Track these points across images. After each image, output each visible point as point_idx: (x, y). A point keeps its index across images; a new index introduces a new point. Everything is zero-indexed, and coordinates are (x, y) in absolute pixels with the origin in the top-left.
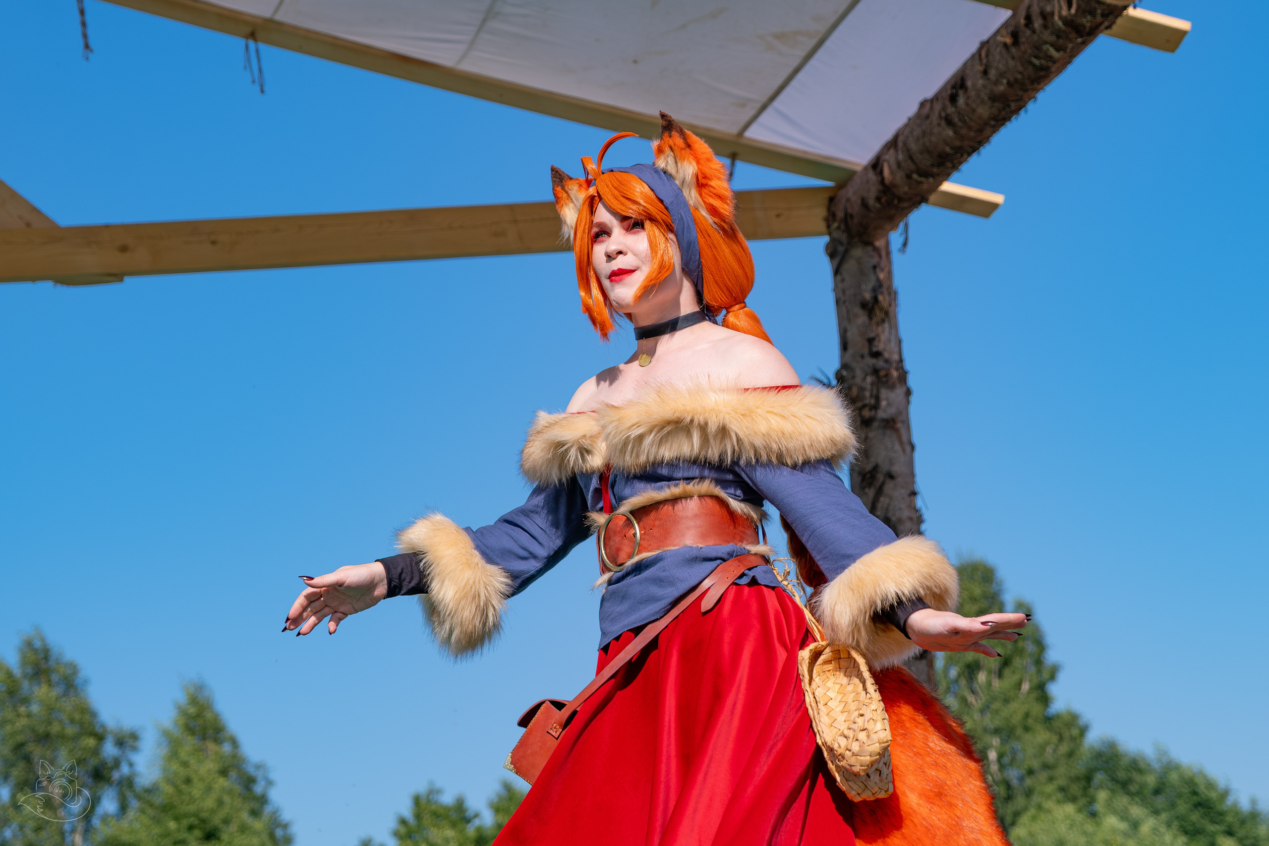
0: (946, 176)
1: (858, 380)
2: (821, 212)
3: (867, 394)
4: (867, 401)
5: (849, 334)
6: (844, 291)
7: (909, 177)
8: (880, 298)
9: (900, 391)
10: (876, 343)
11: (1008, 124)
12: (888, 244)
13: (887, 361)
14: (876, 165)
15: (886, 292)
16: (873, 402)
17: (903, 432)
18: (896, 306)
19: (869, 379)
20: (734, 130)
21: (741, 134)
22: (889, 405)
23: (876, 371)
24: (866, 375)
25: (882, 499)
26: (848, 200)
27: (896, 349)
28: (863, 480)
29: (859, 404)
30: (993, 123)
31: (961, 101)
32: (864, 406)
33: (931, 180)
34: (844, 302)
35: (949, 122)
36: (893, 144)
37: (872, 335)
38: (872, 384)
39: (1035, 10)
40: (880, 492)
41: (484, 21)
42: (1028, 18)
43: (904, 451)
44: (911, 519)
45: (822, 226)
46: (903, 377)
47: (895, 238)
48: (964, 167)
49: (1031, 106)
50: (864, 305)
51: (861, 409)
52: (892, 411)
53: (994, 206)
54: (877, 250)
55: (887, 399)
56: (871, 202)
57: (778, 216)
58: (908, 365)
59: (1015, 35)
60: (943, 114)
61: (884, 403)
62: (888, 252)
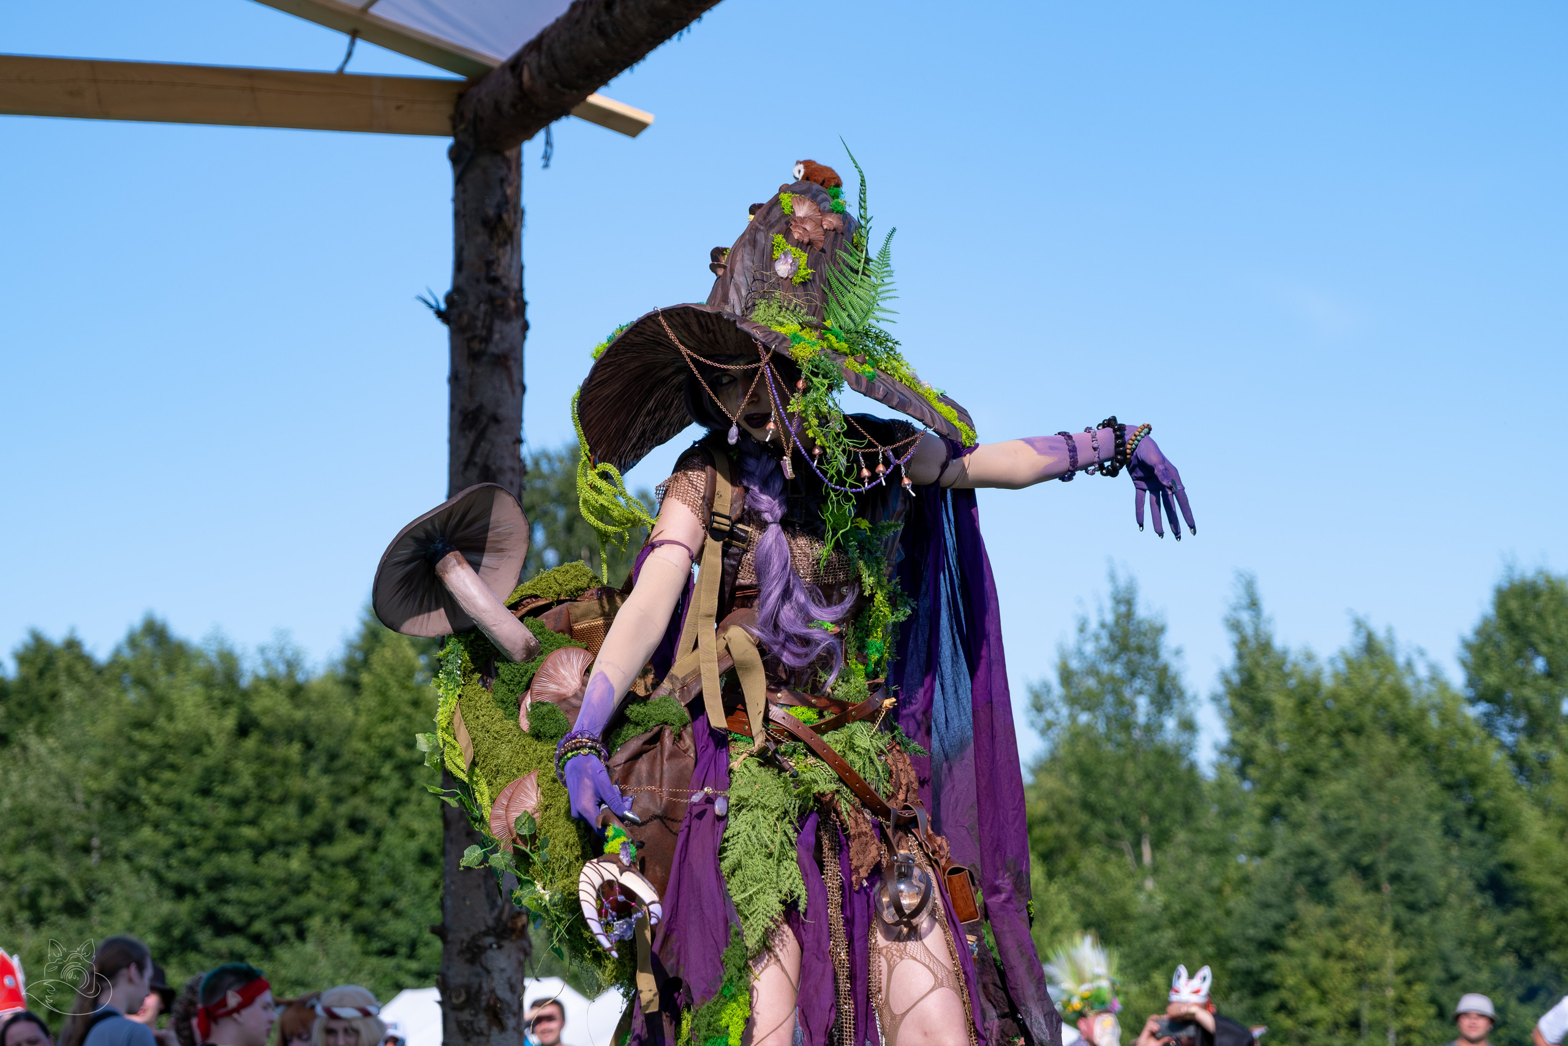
0: (593, 90)
1: (471, 307)
2: (447, 109)
3: (479, 324)
4: (478, 332)
5: (466, 253)
6: (464, 204)
7: (550, 85)
8: (505, 216)
9: (516, 324)
10: (495, 267)
11: (668, 43)
12: (519, 155)
13: (505, 289)
14: (515, 65)
15: (512, 211)
16: (484, 333)
17: (515, 370)
18: (522, 226)
19: (483, 307)
20: (358, 5)
21: (365, 10)
22: (502, 339)
23: (491, 299)
24: (480, 302)
25: (483, 444)
26: (479, 100)
27: (517, 277)
28: (463, 421)
29: (469, 334)
30: (650, 39)
32: (474, 337)
33: (575, 92)
34: (464, 216)
35: (601, 30)
36: (535, 46)
37: (491, 257)
38: (486, 313)
40: (481, 436)
43: (513, 392)
44: (513, 469)
45: (447, 125)
46: (522, 306)
48: (614, 83)
49: (694, 25)
50: (486, 223)
51: (470, 340)
52: (505, 346)
53: (643, 125)
54: (507, 161)
55: (501, 332)
56: (506, 107)
57: (398, 108)
58: (528, 296)
60: (596, 22)
61: (496, 336)
62: (519, 165)
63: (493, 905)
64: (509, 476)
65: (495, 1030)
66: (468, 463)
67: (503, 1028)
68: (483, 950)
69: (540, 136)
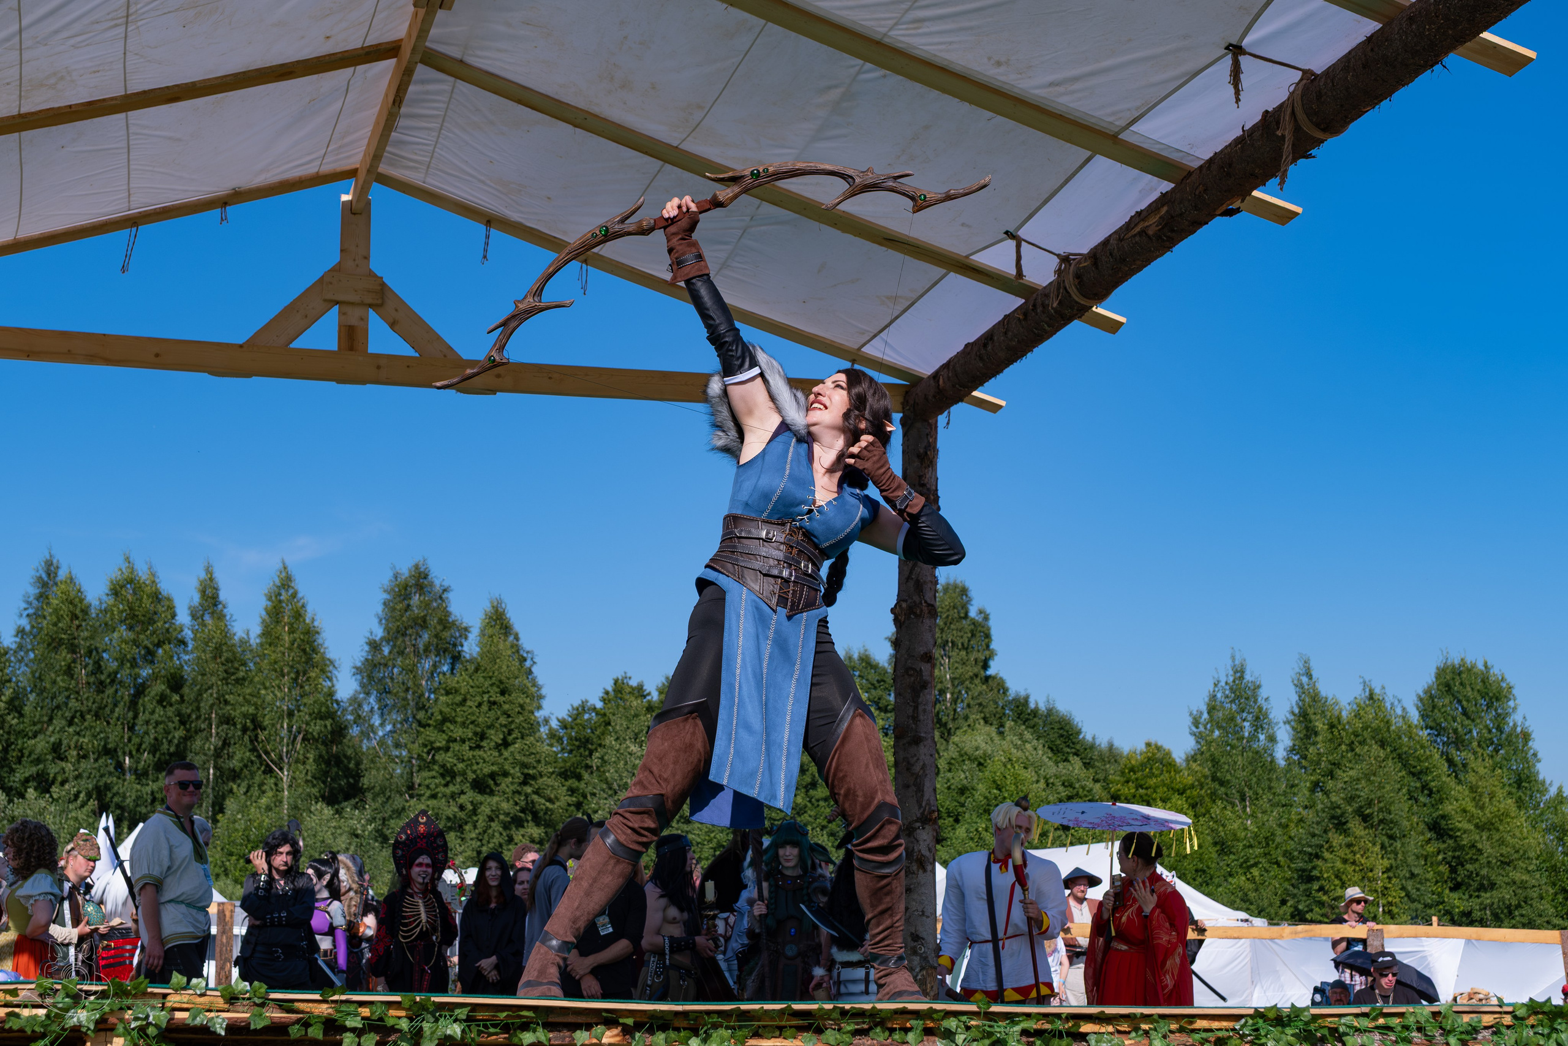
0: (976, 388)
2: (900, 399)
5: (909, 472)
6: (909, 447)
7: (954, 386)
8: (929, 453)
10: (924, 479)
11: (1015, 364)
12: (936, 422)
13: (928, 489)
14: (935, 376)
15: (932, 451)
18: (937, 458)
20: (856, 347)
21: (860, 349)
26: (917, 395)
27: (935, 485)
30: (1006, 365)
31: (989, 348)
33: (965, 390)
34: (908, 453)
35: (981, 358)
36: (946, 366)
37: (922, 475)
39: (1039, 301)
41: (721, 269)
42: (1034, 306)
44: (932, 583)
47: (942, 419)
48: (987, 384)
49: (1029, 355)
50: (919, 456)
53: (1000, 407)
54: (930, 425)
56: (929, 398)
59: (1025, 315)
60: (979, 354)
62: (936, 427)
63: (920, 806)
64: (929, 585)
65: (921, 871)
66: (908, 578)
67: (925, 871)
68: (915, 829)
69: (946, 413)
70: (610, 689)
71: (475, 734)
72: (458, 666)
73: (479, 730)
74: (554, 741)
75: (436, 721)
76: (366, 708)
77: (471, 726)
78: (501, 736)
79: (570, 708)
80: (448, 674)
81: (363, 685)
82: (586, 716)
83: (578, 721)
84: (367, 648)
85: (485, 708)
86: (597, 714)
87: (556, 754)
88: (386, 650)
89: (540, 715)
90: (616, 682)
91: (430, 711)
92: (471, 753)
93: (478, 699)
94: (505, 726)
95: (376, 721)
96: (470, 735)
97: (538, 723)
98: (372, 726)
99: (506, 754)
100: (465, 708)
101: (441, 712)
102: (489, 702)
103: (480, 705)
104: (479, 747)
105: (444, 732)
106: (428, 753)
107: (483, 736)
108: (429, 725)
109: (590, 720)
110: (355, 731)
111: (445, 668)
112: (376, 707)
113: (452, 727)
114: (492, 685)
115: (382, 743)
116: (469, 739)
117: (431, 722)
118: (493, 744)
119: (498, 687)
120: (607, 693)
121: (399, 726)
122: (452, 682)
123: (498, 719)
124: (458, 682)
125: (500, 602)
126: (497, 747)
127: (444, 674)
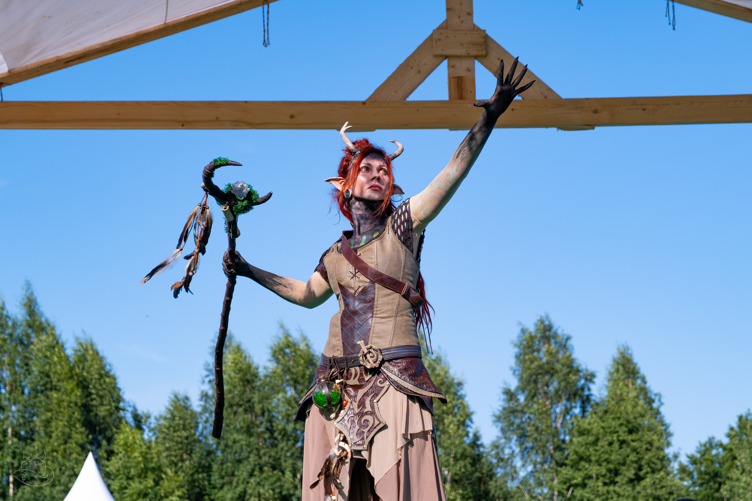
70: (734, 423)
71: (609, 471)
72: (589, 409)
73: (611, 466)
74: (684, 475)
75: (571, 460)
76: (507, 451)
77: (604, 464)
78: (633, 472)
79: (698, 445)
80: (579, 417)
81: (503, 430)
82: (714, 452)
83: (707, 457)
84: (503, 397)
85: (616, 445)
86: (725, 449)
87: (689, 487)
88: (522, 398)
89: (669, 451)
90: (740, 418)
91: (566, 452)
92: (606, 488)
93: (609, 438)
94: (636, 462)
95: (518, 462)
96: (604, 471)
97: (669, 459)
98: (515, 467)
99: (638, 488)
100: (598, 448)
101: (576, 453)
102: (619, 440)
103: (610, 444)
104: (614, 483)
105: (580, 470)
106: (568, 490)
107: (617, 473)
108: (566, 465)
109: (717, 455)
110: (500, 472)
111: (577, 411)
112: (517, 450)
113: (587, 465)
114: (621, 425)
115: (524, 482)
116: (604, 476)
117: (567, 462)
118: (626, 479)
119: (627, 426)
120: (732, 429)
121: (539, 466)
122: (585, 424)
123: (628, 456)
124: (589, 424)
125: (627, 348)
126: (631, 481)
127: (576, 416)
